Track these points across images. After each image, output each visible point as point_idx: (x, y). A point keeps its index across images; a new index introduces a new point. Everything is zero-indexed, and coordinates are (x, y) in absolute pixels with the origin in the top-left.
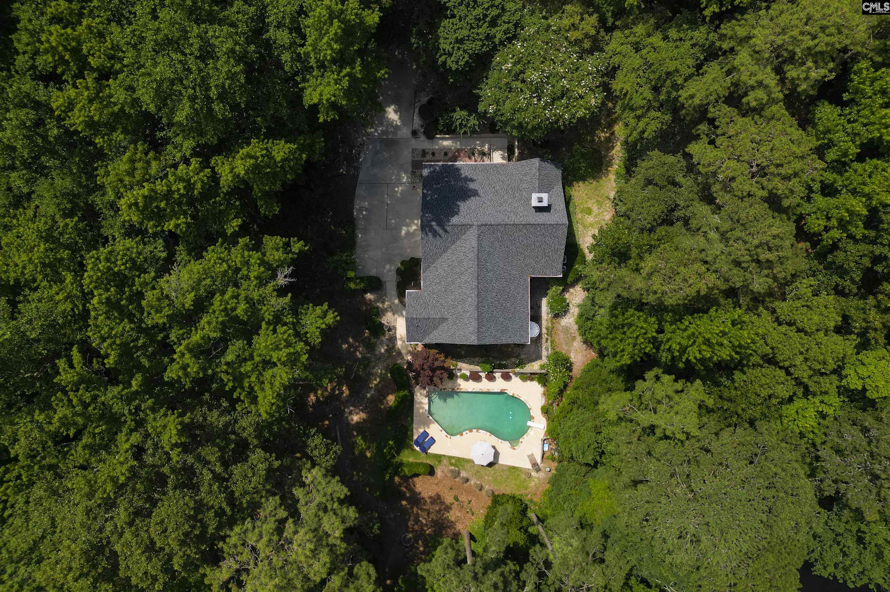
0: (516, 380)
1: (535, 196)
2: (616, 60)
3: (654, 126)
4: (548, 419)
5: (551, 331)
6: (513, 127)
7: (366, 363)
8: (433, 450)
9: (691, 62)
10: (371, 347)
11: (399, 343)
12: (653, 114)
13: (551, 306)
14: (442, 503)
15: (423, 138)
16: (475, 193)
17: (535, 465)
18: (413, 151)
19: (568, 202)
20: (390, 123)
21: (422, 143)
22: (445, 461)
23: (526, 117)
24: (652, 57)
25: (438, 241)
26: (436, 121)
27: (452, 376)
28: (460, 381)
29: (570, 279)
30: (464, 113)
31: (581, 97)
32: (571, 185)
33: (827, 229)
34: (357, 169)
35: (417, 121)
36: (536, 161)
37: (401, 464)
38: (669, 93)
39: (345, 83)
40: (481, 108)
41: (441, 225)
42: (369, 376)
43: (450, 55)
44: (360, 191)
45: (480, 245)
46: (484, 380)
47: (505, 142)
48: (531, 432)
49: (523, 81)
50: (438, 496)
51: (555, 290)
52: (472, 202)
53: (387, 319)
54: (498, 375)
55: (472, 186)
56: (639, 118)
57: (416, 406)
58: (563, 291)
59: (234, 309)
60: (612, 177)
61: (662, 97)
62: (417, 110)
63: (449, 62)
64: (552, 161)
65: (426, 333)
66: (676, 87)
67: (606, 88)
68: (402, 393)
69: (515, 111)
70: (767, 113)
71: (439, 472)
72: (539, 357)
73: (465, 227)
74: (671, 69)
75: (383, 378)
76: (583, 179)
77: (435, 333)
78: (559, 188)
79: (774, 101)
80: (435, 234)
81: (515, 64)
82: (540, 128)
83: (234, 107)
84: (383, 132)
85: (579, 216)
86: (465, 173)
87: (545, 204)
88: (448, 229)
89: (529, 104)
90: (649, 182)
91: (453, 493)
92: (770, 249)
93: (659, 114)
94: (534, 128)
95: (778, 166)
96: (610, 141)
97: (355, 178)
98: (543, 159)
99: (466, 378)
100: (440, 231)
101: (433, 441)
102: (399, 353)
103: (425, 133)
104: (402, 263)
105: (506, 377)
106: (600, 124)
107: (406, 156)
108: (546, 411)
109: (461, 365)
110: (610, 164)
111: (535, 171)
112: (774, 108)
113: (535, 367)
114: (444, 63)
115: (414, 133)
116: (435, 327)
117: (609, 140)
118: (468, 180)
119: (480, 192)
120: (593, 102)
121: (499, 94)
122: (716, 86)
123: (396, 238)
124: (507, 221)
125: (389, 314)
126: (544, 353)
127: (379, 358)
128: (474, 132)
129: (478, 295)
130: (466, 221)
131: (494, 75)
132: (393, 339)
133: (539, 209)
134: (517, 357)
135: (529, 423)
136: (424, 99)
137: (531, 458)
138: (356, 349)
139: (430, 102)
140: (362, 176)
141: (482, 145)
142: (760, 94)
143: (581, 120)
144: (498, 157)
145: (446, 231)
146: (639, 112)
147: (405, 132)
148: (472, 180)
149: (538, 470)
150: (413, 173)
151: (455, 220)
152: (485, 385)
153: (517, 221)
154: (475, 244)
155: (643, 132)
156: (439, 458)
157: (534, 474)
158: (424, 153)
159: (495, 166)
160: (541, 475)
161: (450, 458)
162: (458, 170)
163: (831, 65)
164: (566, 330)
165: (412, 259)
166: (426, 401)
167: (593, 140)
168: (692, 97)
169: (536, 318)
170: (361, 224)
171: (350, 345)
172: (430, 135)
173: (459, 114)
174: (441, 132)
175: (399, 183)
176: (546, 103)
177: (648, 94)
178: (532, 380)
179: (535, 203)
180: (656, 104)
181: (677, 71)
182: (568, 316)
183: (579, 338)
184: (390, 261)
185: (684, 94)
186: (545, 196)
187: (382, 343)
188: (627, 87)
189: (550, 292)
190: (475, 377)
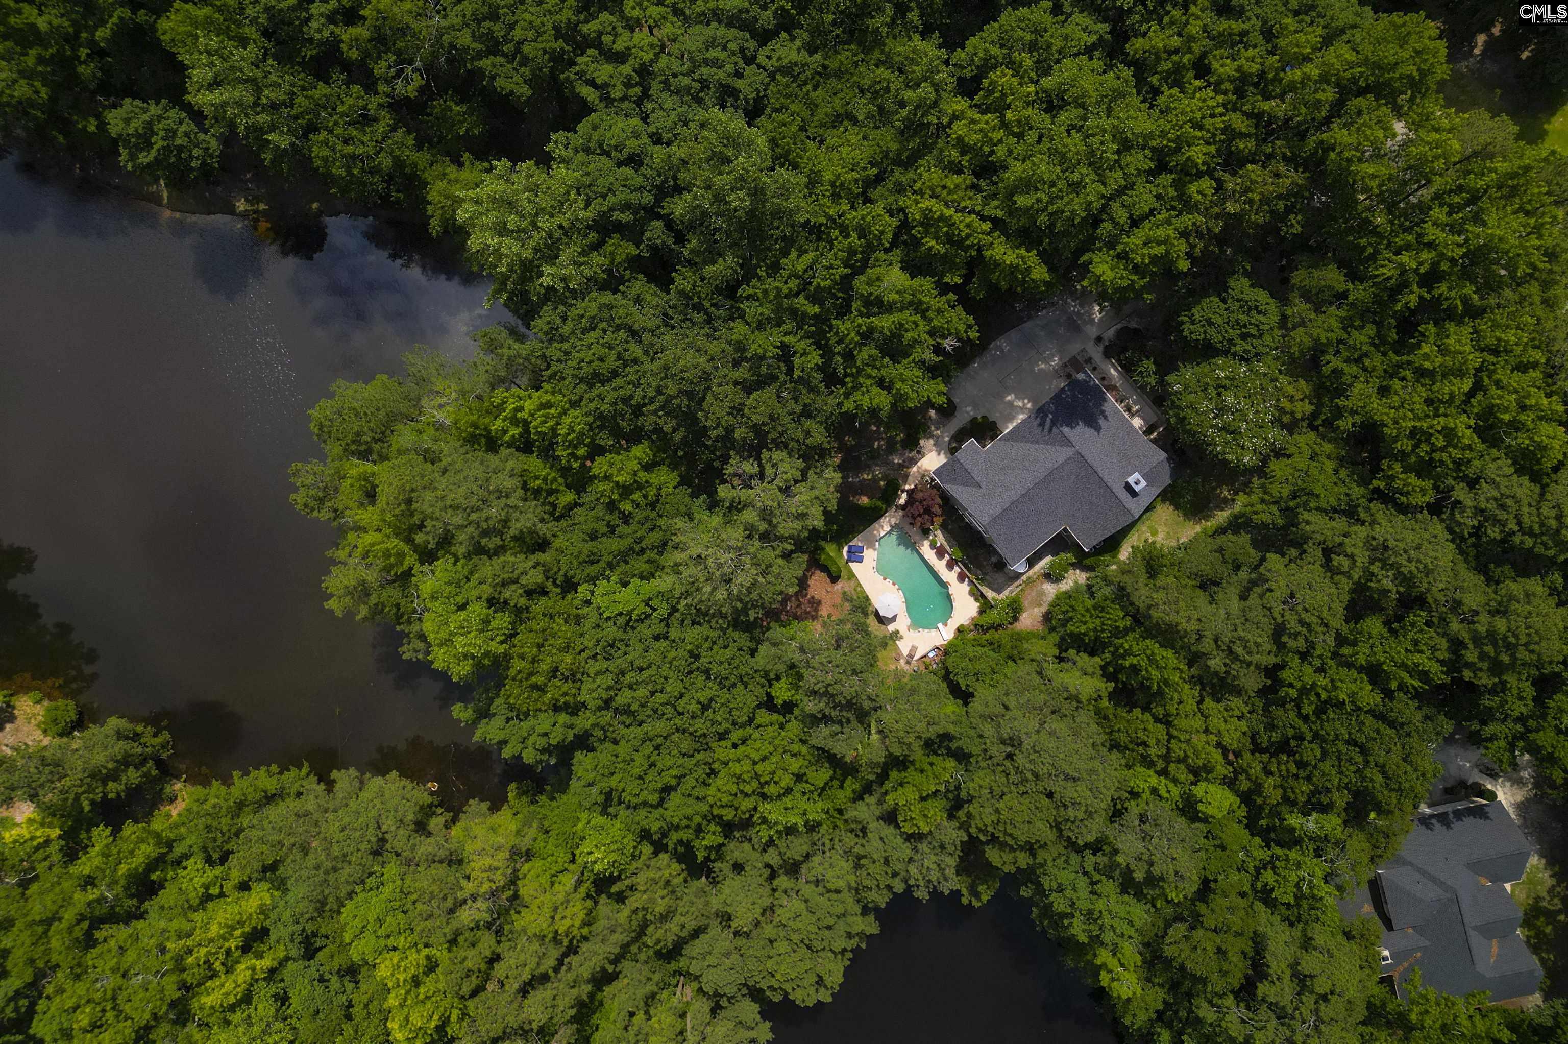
0: (965, 587)
1: (1136, 476)
2: (1292, 450)
3: (1265, 518)
4: (956, 638)
5: (1030, 581)
6: (1177, 415)
7: (875, 456)
8: (854, 566)
9: (1333, 502)
10: (891, 447)
11: (915, 469)
12: (1274, 509)
13: (1052, 565)
14: (816, 610)
15: (1101, 349)
16: (1098, 429)
17: (911, 656)
18: (1083, 350)
19: (1149, 509)
20: (1090, 314)
21: (1096, 353)
22: (853, 583)
23: (1193, 419)
24: (1314, 472)
25: (1038, 431)
26: (1125, 350)
27: (926, 532)
28: (926, 543)
29: (1087, 562)
30: (1153, 367)
31: (1243, 448)
32: (1163, 501)
33: (1291, 685)
34: (1030, 317)
35: (1111, 333)
36: (1163, 455)
37: (823, 549)
38: (1298, 506)
39: (1125, 283)
40: (1170, 378)
41: (1054, 423)
42: (867, 468)
43: (1193, 323)
44: (1014, 334)
45: (1062, 466)
46: (944, 562)
47: (1154, 419)
48: (934, 632)
49: (1219, 394)
50: (819, 603)
51: (1070, 557)
52: (1090, 432)
53: (927, 444)
54: (957, 569)
55: (1101, 421)
56: (1263, 501)
57: (876, 525)
58: (1072, 565)
59: (907, 330)
60: (1198, 529)
61: (1291, 504)
62: (1119, 326)
63: (1186, 326)
64: (1173, 469)
65: (953, 481)
66: (1305, 506)
67: (1265, 460)
68: (879, 503)
69: (1191, 406)
70: (1337, 578)
71: (839, 586)
72: (999, 592)
73: (1068, 443)
74: (1316, 492)
75: (875, 480)
76: (1177, 507)
77: (960, 488)
78: (1156, 491)
79: (1350, 577)
80: (1042, 425)
81: (1227, 378)
82: (1194, 436)
83: (1051, 226)
84: (1078, 313)
85: (1144, 528)
86: (1106, 407)
87: (1137, 488)
88: (1055, 430)
89: (1205, 413)
90: (1221, 550)
91: (831, 610)
92: (1245, 647)
93: (1277, 513)
94: (1189, 432)
95: (1306, 610)
96: (1224, 503)
97: (1021, 321)
98: (1168, 460)
99: (933, 546)
100: (1047, 426)
101: (860, 560)
102: (906, 476)
103: (1106, 347)
104: (983, 417)
105: (961, 578)
106: (1232, 484)
107: (1074, 348)
108: (960, 630)
109: (939, 533)
110: (1207, 518)
111: (1155, 461)
112: (1344, 580)
113: (990, 594)
114: (1183, 323)
115: (1099, 339)
116: (966, 484)
117: (1225, 501)
118: (1103, 413)
119: (1102, 432)
120: (1246, 459)
121: (1193, 385)
122: (1329, 533)
123: (1000, 396)
124: (1099, 470)
125: (931, 442)
126: (1006, 592)
127: (887, 463)
128: (1143, 388)
129: (1023, 496)
130: (1072, 439)
131: (1205, 368)
132: (913, 461)
133: (1128, 487)
134: (984, 574)
135: (940, 625)
136: (1133, 325)
137: (914, 649)
138: (878, 439)
139: (1136, 331)
140: (1028, 325)
141: (1135, 403)
142: (1346, 563)
143: (1225, 462)
144: (1137, 422)
145: (1050, 430)
146: (1267, 497)
147: (1093, 332)
148: (1106, 418)
149: (908, 663)
150: (1065, 365)
151: (1066, 430)
152: (940, 566)
153: (1106, 478)
154: (1061, 460)
155: (1256, 513)
156: (852, 576)
157: (902, 661)
158: (1089, 360)
159: (1132, 426)
160: (906, 667)
161: (859, 585)
162: (1105, 400)
163: (1402, 589)
164: (1042, 593)
165: (994, 423)
166: (887, 528)
167: (1215, 489)
168: (1308, 523)
169: (1031, 562)
170: (987, 357)
171: (878, 431)
172: (1108, 353)
173: (1149, 365)
174: (1119, 362)
175: (1046, 361)
176: (1216, 426)
177: (1286, 492)
178: (976, 600)
179: (1131, 480)
180: (1283, 505)
181: (1318, 496)
182: (1054, 586)
183: (1044, 609)
184: (975, 406)
185: (1306, 515)
186: (1143, 483)
187: (902, 455)
188: (1278, 474)
189: (1063, 555)
190: (940, 553)
